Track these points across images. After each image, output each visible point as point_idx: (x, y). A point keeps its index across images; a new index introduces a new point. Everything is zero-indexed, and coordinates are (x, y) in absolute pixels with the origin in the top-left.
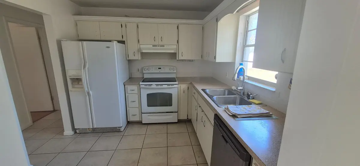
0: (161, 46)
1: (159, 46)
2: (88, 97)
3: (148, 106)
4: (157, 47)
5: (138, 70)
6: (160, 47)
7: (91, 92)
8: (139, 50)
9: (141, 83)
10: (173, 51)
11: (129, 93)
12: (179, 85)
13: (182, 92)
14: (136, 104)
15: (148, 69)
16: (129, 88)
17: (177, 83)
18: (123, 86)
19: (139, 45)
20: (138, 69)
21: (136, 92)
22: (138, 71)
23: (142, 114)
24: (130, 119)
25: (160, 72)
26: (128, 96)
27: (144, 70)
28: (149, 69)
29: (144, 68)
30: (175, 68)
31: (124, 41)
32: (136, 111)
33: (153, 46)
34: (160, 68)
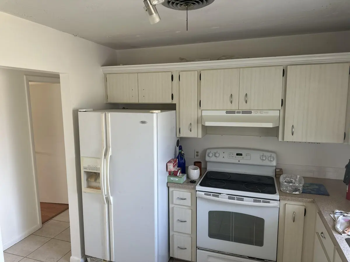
0: (244, 112)
1: (238, 112)
2: (106, 205)
3: (211, 235)
4: (236, 114)
5: (196, 154)
6: (241, 114)
7: (111, 198)
8: (200, 120)
9: (198, 188)
10: (270, 125)
11: (175, 202)
12: (283, 202)
13: (289, 219)
14: (187, 228)
15: (215, 153)
16: (177, 193)
17: (276, 197)
18: (167, 188)
19: (200, 111)
20: (197, 152)
21: (188, 202)
22: (197, 156)
23: (198, 250)
24: (173, 254)
25: (240, 162)
26: (173, 208)
27: (207, 154)
28: (217, 155)
29: (208, 151)
30: (274, 155)
31: (175, 104)
32: (186, 242)
33: (227, 112)
34: (241, 155)
